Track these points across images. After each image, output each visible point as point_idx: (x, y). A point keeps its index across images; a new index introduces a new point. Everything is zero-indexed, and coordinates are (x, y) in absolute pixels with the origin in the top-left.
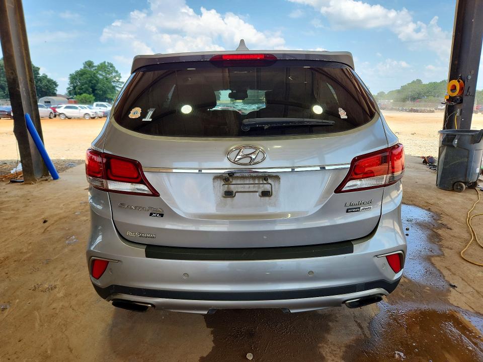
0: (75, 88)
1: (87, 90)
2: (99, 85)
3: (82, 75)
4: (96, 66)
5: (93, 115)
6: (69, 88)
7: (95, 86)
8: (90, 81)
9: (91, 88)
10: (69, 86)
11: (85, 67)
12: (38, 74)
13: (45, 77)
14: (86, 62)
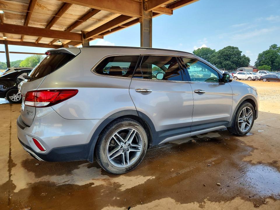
0: (260, 61)
1: (268, 63)
2: (277, 59)
3: (266, 54)
4: (278, 47)
5: (254, 78)
6: (256, 62)
7: (274, 60)
8: (271, 57)
9: (271, 61)
10: (257, 61)
11: (270, 49)
12: (241, 55)
13: (244, 56)
14: (272, 46)
